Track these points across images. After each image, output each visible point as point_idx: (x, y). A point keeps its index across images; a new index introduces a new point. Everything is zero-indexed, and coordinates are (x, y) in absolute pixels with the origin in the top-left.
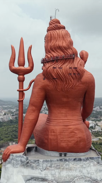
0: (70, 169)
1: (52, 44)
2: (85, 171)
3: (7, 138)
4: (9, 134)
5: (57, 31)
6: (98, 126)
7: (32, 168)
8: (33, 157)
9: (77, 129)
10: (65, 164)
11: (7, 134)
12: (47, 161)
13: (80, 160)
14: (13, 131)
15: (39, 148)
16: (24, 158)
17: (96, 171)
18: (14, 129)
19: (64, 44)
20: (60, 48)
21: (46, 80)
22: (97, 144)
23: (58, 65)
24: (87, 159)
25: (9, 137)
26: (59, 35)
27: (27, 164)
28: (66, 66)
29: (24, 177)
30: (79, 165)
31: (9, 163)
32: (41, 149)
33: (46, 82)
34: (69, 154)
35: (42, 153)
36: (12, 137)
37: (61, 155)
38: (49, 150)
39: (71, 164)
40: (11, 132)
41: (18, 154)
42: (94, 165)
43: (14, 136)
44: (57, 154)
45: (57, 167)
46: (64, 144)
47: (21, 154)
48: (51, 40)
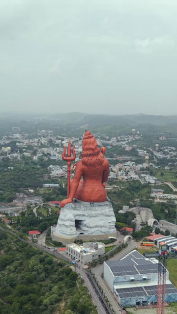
0: (96, 210)
1: (87, 146)
2: (103, 211)
3: (5, 187)
4: (7, 183)
5: (89, 139)
6: (113, 171)
7: (78, 210)
8: (78, 205)
9: (99, 190)
10: (93, 208)
11: (4, 183)
12: (85, 207)
13: (101, 206)
14: (11, 179)
15: (78, 200)
16: (73, 206)
17: (109, 211)
18: (12, 177)
19: (93, 147)
20: (91, 149)
21: (83, 166)
22: (110, 193)
23: (90, 158)
24: (105, 205)
25: (8, 186)
26: (90, 142)
27: (75, 209)
28: (94, 159)
29: (74, 214)
30: (100, 208)
31: (65, 208)
32: (80, 201)
33: (84, 166)
34: (95, 203)
35: (80, 203)
36: (11, 186)
37: (91, 204)
38: (84, 201)
39: (97, 208)
40: (9, 180)
41: (70, 204)
42: (108, 208)
43: (13, 186)
44: (89, 203)
45: (90, 210)
46: (92, 198)
47: (71, 204)
48: (86, 144)
